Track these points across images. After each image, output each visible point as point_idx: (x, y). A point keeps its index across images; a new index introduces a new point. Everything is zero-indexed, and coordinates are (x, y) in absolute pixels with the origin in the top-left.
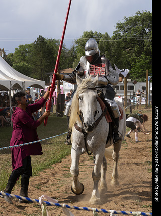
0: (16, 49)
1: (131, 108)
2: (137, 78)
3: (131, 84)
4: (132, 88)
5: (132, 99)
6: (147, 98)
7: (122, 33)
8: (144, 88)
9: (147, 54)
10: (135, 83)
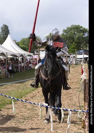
0: (21, 40)
1: (69, 65)
2: (71, 52)
3: (69, 55)
4: (69, 57)
5: (69, 61)
6: (75, 61)
7: (65, 34)
8: (74, 57)
9: (75, 43)
10: (70, 55)
